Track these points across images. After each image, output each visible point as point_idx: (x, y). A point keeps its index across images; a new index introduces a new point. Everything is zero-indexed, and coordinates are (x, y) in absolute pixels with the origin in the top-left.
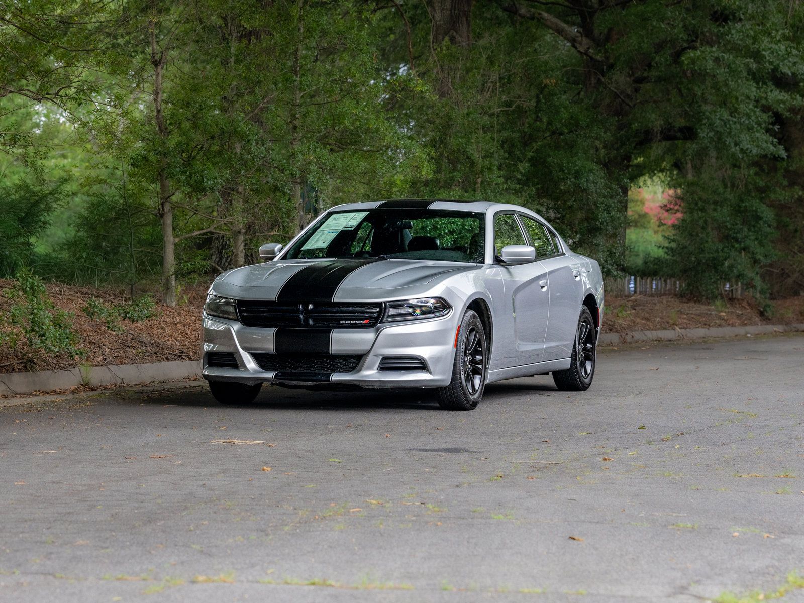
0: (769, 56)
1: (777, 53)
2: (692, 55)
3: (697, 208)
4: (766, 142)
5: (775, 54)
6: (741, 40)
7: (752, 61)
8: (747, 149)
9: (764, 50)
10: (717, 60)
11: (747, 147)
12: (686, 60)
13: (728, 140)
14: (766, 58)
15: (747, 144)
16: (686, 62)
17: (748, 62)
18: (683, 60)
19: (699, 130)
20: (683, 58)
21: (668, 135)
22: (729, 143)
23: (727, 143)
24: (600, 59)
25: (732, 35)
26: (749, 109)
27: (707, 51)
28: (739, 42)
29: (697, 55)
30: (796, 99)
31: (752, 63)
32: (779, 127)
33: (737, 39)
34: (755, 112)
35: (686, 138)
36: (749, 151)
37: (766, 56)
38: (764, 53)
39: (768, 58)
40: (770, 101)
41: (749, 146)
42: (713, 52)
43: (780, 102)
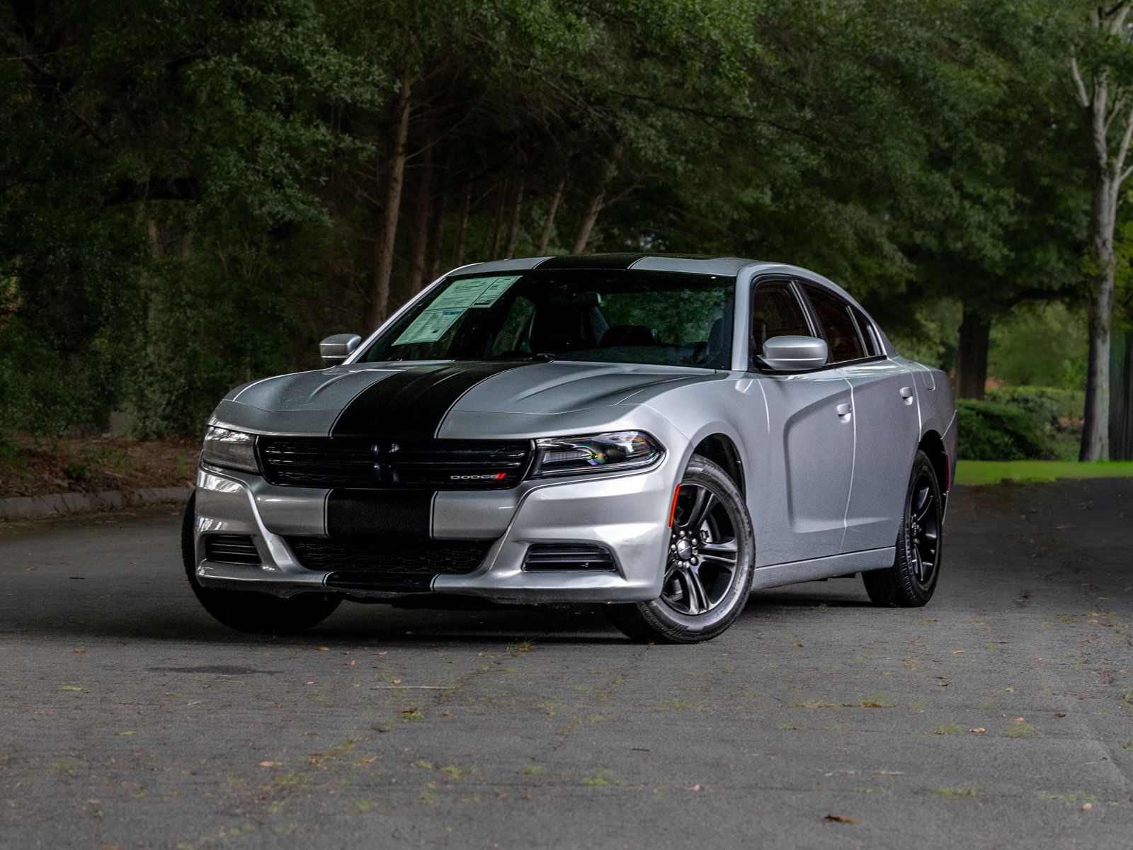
0: (316, 72)
1: (327, 68)
2: (202, 67)
3: (183, 303)
4: (303, 202)
5: (324, 70)
6: (273, 47)
7: (292, 78)
8: (278, 212)
9: (307, 63)
10: (236, 77)
11: (276, 209)
12: (193, 74)
13: (250, 198)
14: (310, 76)
15: (277, 206)
16: (193, 78)
17: (287, 80)
18: (189, 75)
19: (209, 182)
20: (190, 72)
21: (159, 189)
22: (252, 202)
23: (249, 201)
24: (49, 72)
25: (260, 39)
26: (275, 154)
27: (223, 62)
28: (269, 50)
29: (210, 67)
30: (343, 140)
31: (292, 82)
32: (326, 179)
33: (267, 47)
34: (283, 158)
35: (186, 195)
36: (279, 217)
37: (312, 73)
38: (308, 67)
39: (314, 76)
40: (304, 142)
41: (281, 209)
42: (233, 64)
43: (316, 144)
